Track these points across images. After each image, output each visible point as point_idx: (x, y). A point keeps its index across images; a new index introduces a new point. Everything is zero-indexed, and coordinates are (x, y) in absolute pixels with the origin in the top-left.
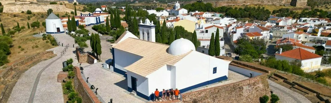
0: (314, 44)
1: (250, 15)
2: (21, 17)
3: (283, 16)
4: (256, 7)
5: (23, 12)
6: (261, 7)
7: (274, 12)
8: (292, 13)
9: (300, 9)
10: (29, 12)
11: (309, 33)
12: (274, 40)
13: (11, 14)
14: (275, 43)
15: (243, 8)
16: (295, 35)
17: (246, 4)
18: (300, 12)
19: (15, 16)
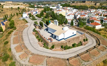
0: (101, 19)
1: (82, 8)
2: (9, 9)
3: (92, 9)
4: (84, 5)
5: (10, 8)
6: (86, 6)
7: (89, 7)
8: (95, 7)
9: (97, 6)
10: (12, 8)
11: (99, 15)
12: (89, 17)
13: (6, 9)
14: (89, 18)
15: (80, 6)
16: (95, 16)
17: (81, 4)
18: (97, 7)
19: (7, 9)
